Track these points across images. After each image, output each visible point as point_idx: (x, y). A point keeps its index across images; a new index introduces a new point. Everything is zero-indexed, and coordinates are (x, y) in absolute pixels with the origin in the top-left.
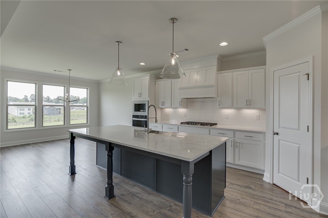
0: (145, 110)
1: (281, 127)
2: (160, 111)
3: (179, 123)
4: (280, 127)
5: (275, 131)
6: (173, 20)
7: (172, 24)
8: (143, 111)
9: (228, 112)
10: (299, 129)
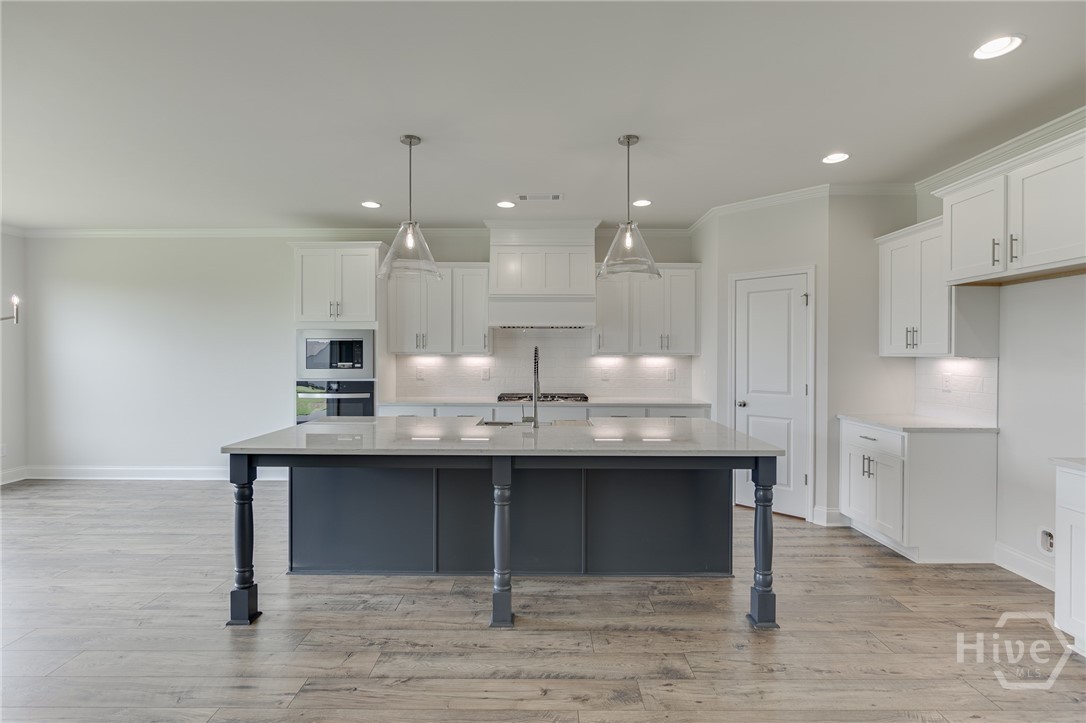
0: (361, 363)
1: (753, 391)
2: (394, 365)
3: (495, 400)
4: (750, 389)
5: (740, 400)
6: (630, 140)
7: (626, 147)
8: (353, 367)
9: (608, 363)
10: (789, 392)
